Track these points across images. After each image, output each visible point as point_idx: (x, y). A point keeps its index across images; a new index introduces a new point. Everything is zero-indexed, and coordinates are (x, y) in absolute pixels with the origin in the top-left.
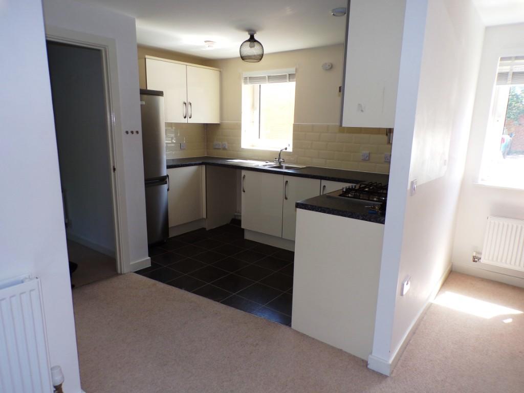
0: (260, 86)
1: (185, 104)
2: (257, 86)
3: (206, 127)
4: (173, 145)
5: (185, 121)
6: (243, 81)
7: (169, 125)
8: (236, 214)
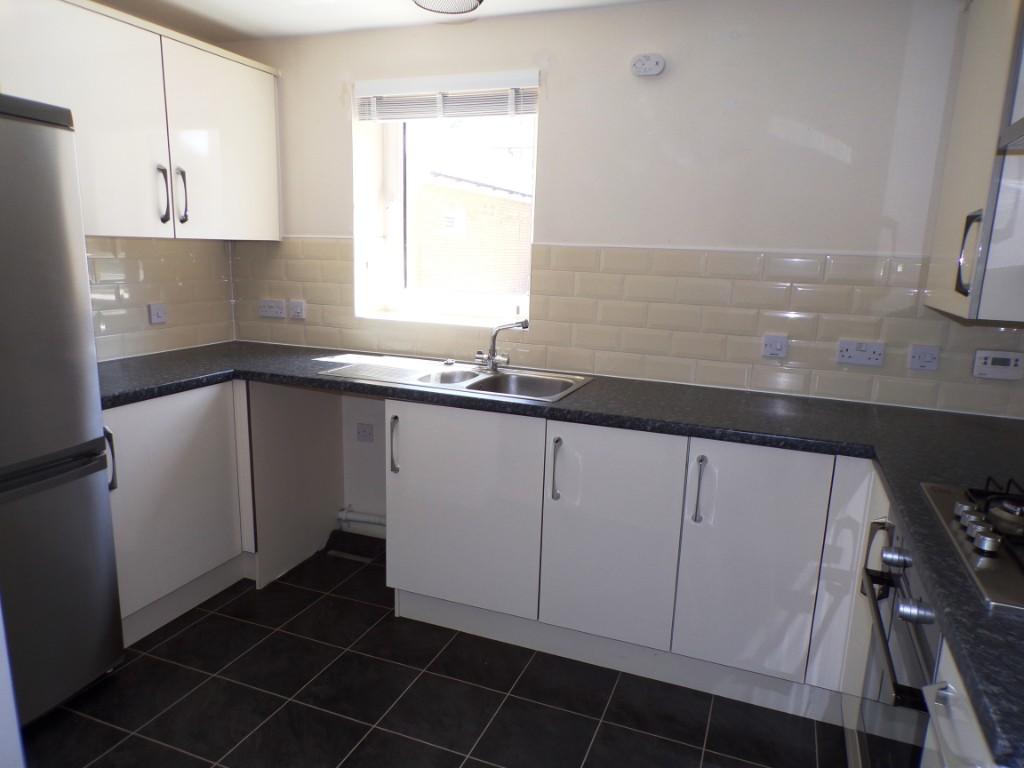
0: (405, 124)
1: (164, 172)
2: (394, 125)
3: (232, 250)
4: (122, 312)
5: (165, 231)
6: (355, 110)
7: (104, 244)
8: (343, 515)
